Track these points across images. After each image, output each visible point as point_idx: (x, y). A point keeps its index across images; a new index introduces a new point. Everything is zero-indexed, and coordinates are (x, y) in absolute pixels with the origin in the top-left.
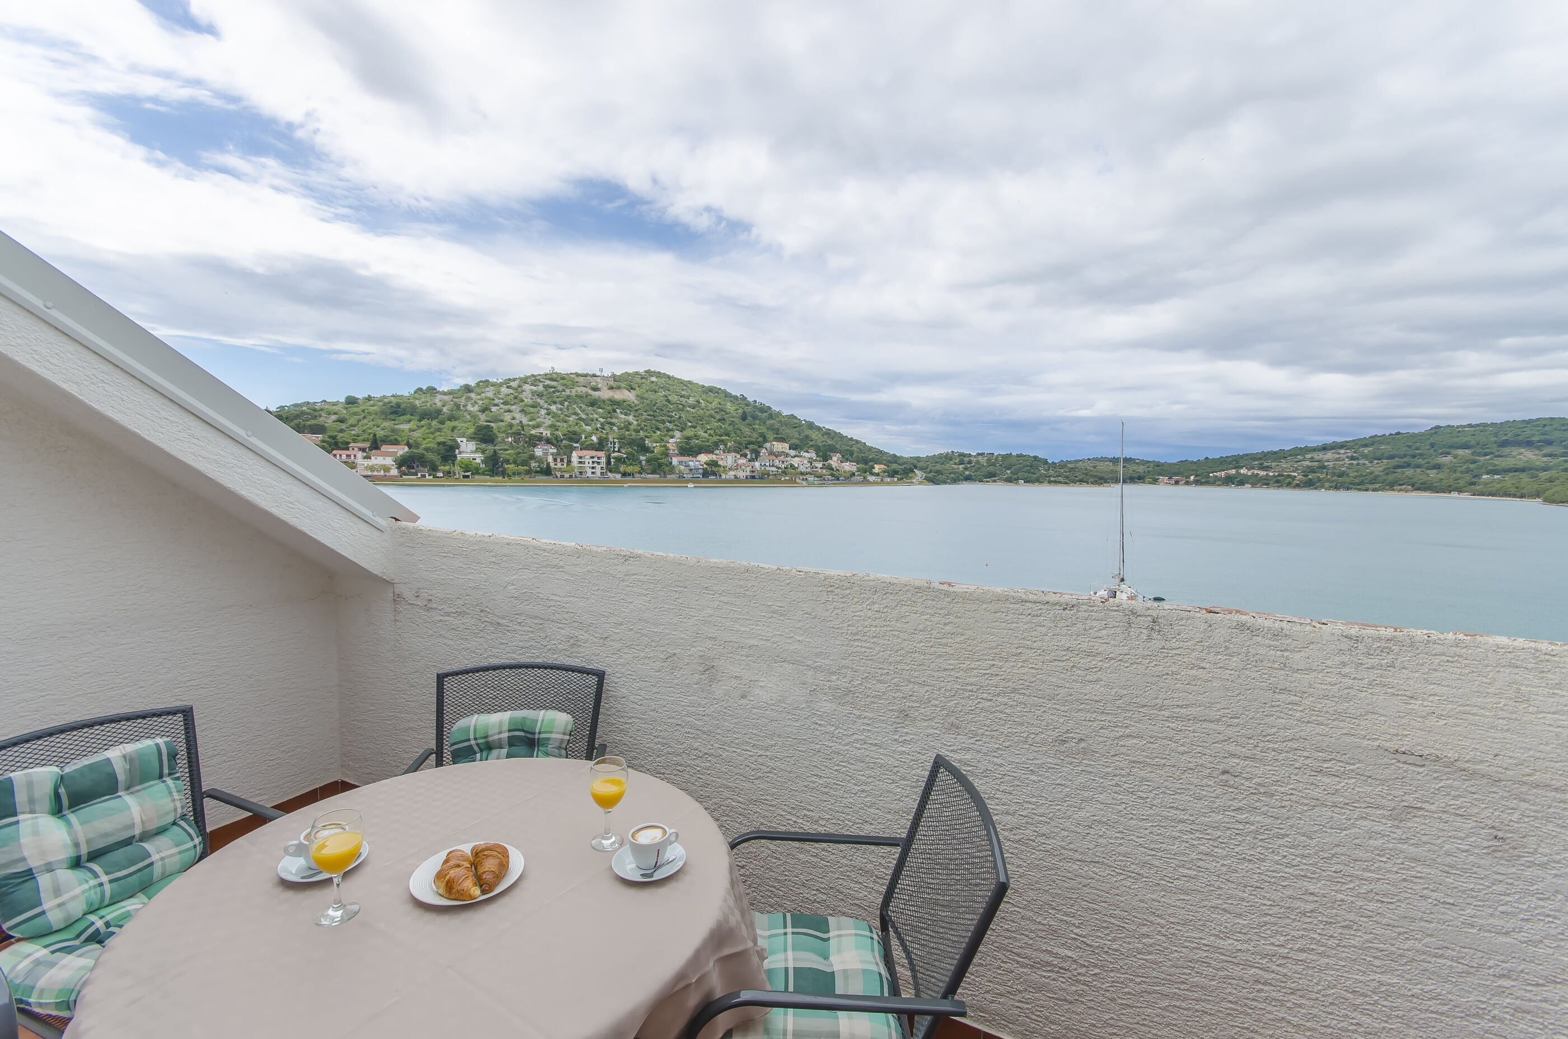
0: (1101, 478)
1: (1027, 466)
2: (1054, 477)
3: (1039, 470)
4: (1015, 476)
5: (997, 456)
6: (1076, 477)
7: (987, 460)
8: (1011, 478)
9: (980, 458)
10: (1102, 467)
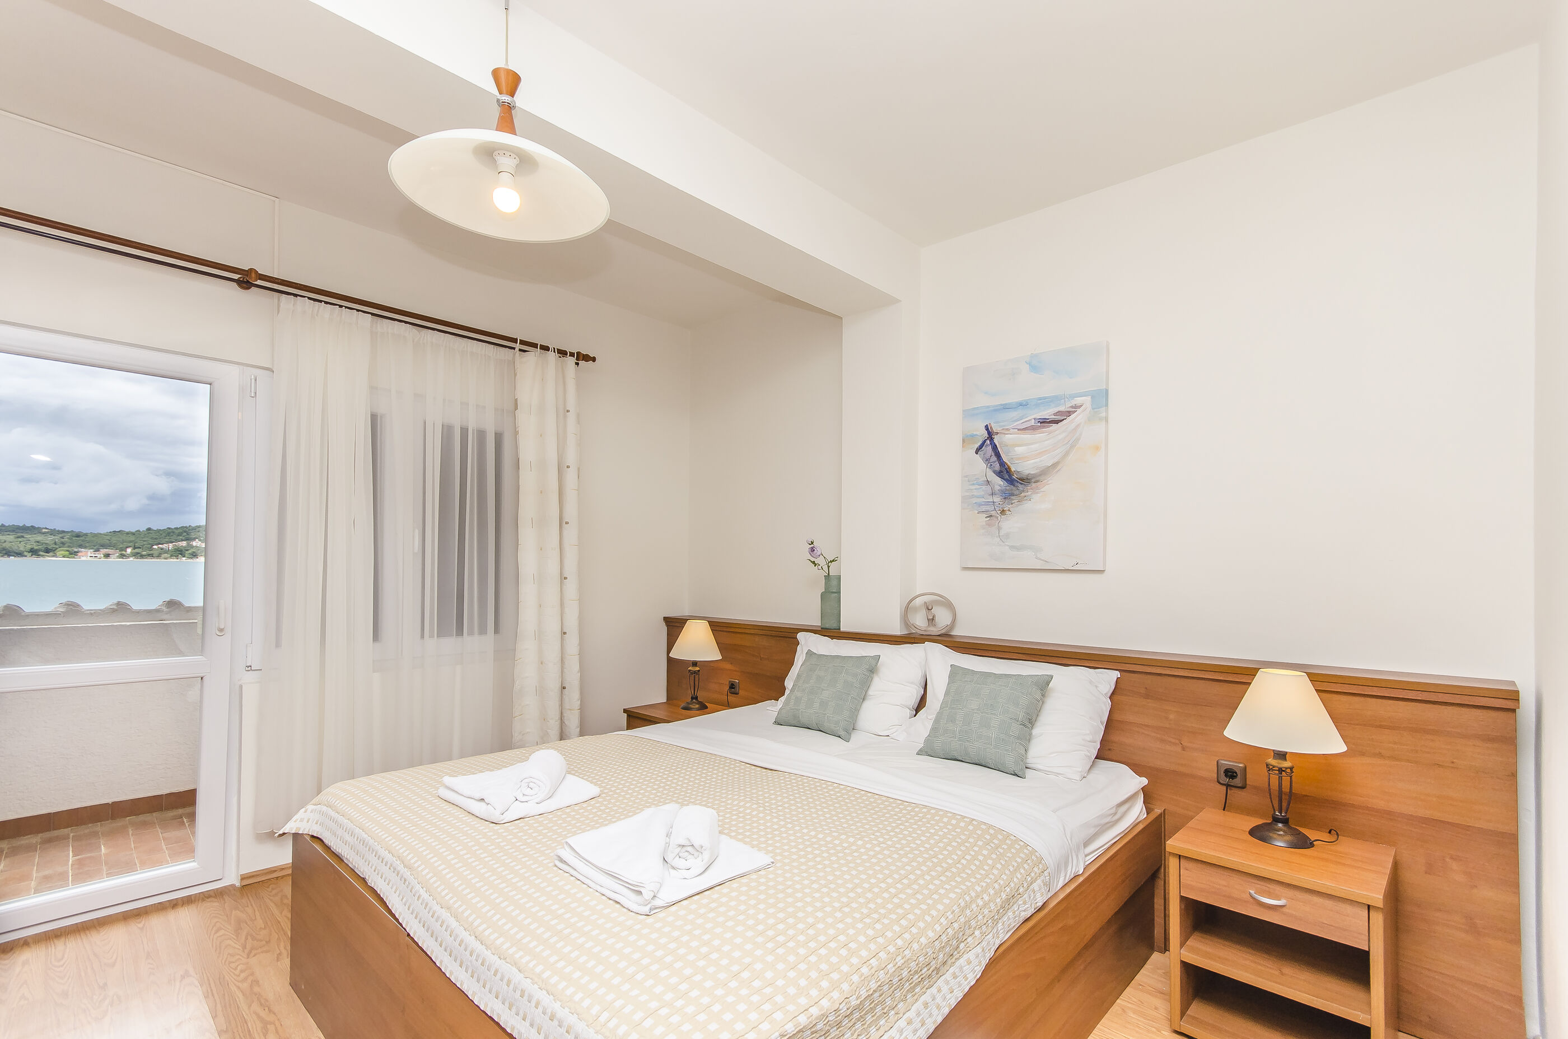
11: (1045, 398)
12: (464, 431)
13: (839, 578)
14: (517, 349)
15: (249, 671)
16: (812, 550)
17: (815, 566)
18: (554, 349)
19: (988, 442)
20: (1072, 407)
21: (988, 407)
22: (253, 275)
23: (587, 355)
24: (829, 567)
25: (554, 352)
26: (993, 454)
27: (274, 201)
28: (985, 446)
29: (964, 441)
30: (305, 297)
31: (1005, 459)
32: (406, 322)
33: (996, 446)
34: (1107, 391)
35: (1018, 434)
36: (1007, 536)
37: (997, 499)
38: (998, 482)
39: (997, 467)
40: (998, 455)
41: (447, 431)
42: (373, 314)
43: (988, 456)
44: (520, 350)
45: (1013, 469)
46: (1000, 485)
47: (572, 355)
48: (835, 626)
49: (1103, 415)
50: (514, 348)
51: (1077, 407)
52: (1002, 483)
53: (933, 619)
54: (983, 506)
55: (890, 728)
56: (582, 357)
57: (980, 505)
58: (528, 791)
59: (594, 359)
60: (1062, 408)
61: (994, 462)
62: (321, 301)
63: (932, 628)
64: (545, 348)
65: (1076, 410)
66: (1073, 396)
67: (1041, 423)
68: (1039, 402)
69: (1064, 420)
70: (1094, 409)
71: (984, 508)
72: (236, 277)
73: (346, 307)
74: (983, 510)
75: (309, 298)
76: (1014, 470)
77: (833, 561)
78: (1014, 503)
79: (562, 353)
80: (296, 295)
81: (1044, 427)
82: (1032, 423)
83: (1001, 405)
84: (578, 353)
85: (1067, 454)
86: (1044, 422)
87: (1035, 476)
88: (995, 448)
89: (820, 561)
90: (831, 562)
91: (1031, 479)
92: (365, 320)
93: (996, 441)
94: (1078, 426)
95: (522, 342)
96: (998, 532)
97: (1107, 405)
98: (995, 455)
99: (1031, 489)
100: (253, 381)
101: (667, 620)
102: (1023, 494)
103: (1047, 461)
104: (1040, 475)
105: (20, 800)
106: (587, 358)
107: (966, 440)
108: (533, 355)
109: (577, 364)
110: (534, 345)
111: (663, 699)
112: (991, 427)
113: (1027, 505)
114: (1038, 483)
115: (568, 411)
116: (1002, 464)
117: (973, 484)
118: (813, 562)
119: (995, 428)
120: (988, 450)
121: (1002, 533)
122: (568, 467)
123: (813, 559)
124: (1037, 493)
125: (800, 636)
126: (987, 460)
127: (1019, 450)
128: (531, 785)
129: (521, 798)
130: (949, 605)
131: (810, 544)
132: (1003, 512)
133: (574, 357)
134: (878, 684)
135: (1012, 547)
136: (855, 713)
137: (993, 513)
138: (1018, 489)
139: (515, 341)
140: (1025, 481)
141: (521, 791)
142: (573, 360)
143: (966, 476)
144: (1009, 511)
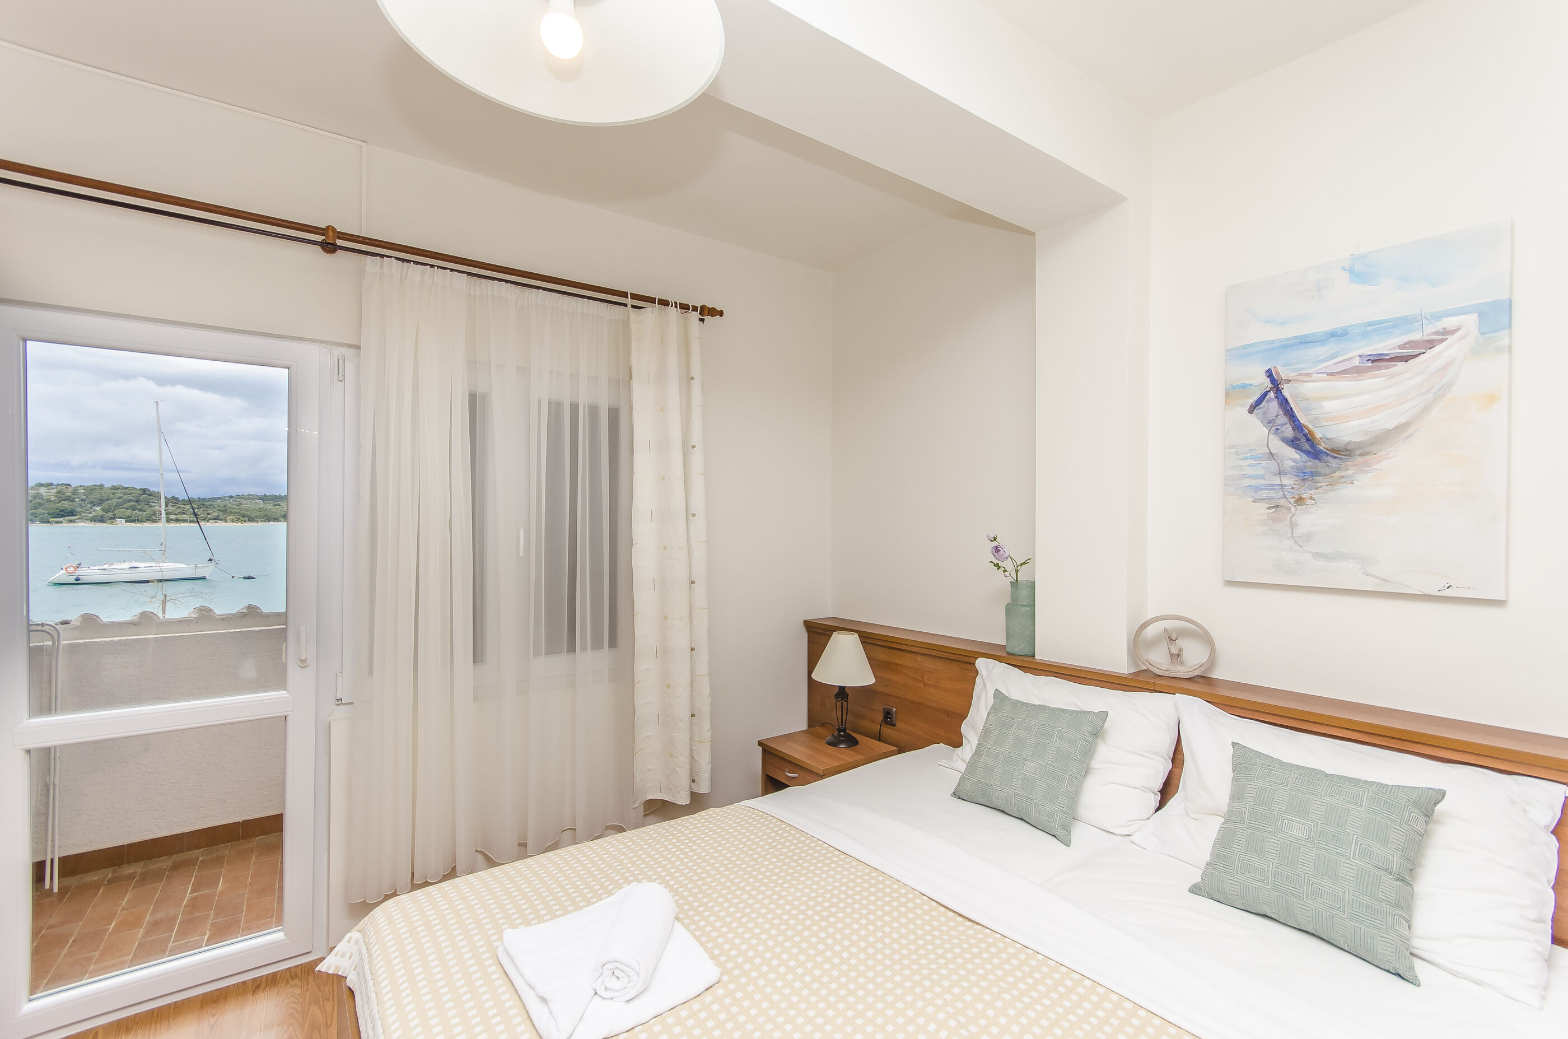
0: (244, 516)
1: (130, 501)
2: (175, 514)
3: (151, 506)
4: (110, 515)
5: (76, 490)
6: (209, 514)
7: (58, 492)
8: (102, 516)
9: (43, 491)
10: (247, 505)
11: (1382, 322)
12: (574, 408)
13: (1032, 586)
14: (629, 306)
15: (339, 705)
16: (997, 549)
17: (998, 569)
18: (676, 303)
19: (1272, 395)
20: (1437, 333)
21: (1273, 342)
22: (331, 234)
23: (713, 309)
24: (1017, 571)
25: (676, 307)
26: (1281, 412)
27: (361, 146)
28: (1268, 402)
29: (1227, 395)
30: (391, 257)
31: (1303, 419)
32: (507, 281)
33: (1286, 400)
34: (1510, 301)
35: (1328, 380)
36: (1308, 537)
37: (1288, 481)
38: (1291, 456)
39: (1289, 432)
40: (1290, 414)
41: (555, 408)
42: (469, 274)
43: (1272, 415)
44: (633, 306)
45: (1318, 435)
46: (1294, 460)
47: (695, 309)
48: (1026, 651)
49: (1505, 342)
50: (625, 305)
51: (1446, 333)
52: (1297, 457)
53: (1179, 655)
54: (1264, 492)
55: (1129, 823)
56: (707, 312)
57: (1257, 489)
58: (613, 983)
59: (721, 313)
60: (1416, 336)
61: (1283, 425)
62: (409, 261)
63: (1179, 668)
64: (664, 303)
65: (1445, 337)
66: (1439, 316)
67: (1373, 361)
68: (1368, 328)
69: (1420, 354)
70: (1485, 334)
71: (1264, 494)
72: (320, 238)
73: (439, 267)
74: (1264, 496)
75: (396, 258)
76: (1321, 436)
77: (1024, 563)
78: (1321, 486)
79: (684, 307)
80: (382, 256)
81: (1379, 368)
82: (1357, 362)
83: (1296, 337)
84: (703, 307)
85: (1426, 409)
86: (1378, 360)
87: (1360, 445)
88: (1284, 403)
89: (1008, 565)
90: (1021, 565)
91: (1354, 450)
92: (460, 281)
93: (1286, 393)
94: (1450, 363)
95: (635, 297)
96: (1289, 531)
97: (1510, 327)
98: (1285, 414)
99: (1354, 465)
100: (341, 361)
101: (809, 625)
102: (1338, 474)
103: (1386, 421)
104: (1372, 444)
105: (155, 819)
106: (714, 312)
107: (1232, 393)
108: (651, 312)
109: (702, 320)
110: (652, 300)
111: (803, 726)
112: (1277, 373)
113: (1346, 491)
114: (1368, 457)
115: (692, 379)
116: (1297, 426)
117: (1246, 459)
118: (997, 565)
119: (1283, 372)
120: (1272, 406)
121: (1299, 531)
122: (693, 447)
123: (996, 561)
124: (1366, 472)
125: (981, 663)
126: (1270, 423)
127: (1330, 406)
128: (617, 973)
129: (601, 991)
130: (1205, 637)
131: (992, 541)
132: (1300, 501)
133: (697, 311)
134: (1104, 752)
135: (1317, 555)
136: (1074, 798)
137: (1282, 502)
138: (1328, 466)
139: (624, 295)
140: (1342, 453)
141: (603, 982)
142: (696, 315)
143: (1232, 447)
144: (1311, 498)
